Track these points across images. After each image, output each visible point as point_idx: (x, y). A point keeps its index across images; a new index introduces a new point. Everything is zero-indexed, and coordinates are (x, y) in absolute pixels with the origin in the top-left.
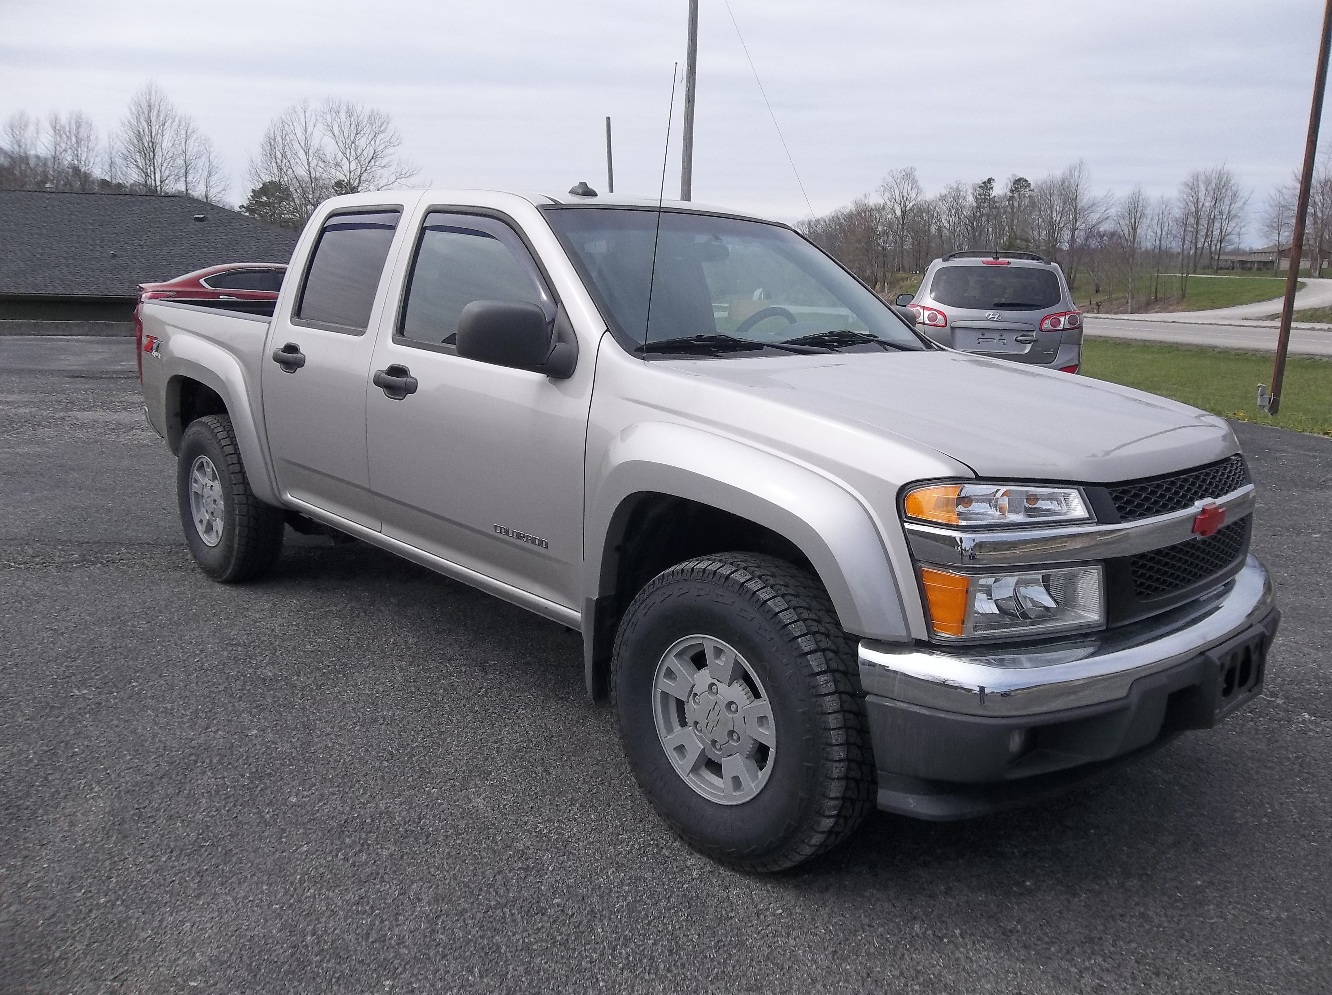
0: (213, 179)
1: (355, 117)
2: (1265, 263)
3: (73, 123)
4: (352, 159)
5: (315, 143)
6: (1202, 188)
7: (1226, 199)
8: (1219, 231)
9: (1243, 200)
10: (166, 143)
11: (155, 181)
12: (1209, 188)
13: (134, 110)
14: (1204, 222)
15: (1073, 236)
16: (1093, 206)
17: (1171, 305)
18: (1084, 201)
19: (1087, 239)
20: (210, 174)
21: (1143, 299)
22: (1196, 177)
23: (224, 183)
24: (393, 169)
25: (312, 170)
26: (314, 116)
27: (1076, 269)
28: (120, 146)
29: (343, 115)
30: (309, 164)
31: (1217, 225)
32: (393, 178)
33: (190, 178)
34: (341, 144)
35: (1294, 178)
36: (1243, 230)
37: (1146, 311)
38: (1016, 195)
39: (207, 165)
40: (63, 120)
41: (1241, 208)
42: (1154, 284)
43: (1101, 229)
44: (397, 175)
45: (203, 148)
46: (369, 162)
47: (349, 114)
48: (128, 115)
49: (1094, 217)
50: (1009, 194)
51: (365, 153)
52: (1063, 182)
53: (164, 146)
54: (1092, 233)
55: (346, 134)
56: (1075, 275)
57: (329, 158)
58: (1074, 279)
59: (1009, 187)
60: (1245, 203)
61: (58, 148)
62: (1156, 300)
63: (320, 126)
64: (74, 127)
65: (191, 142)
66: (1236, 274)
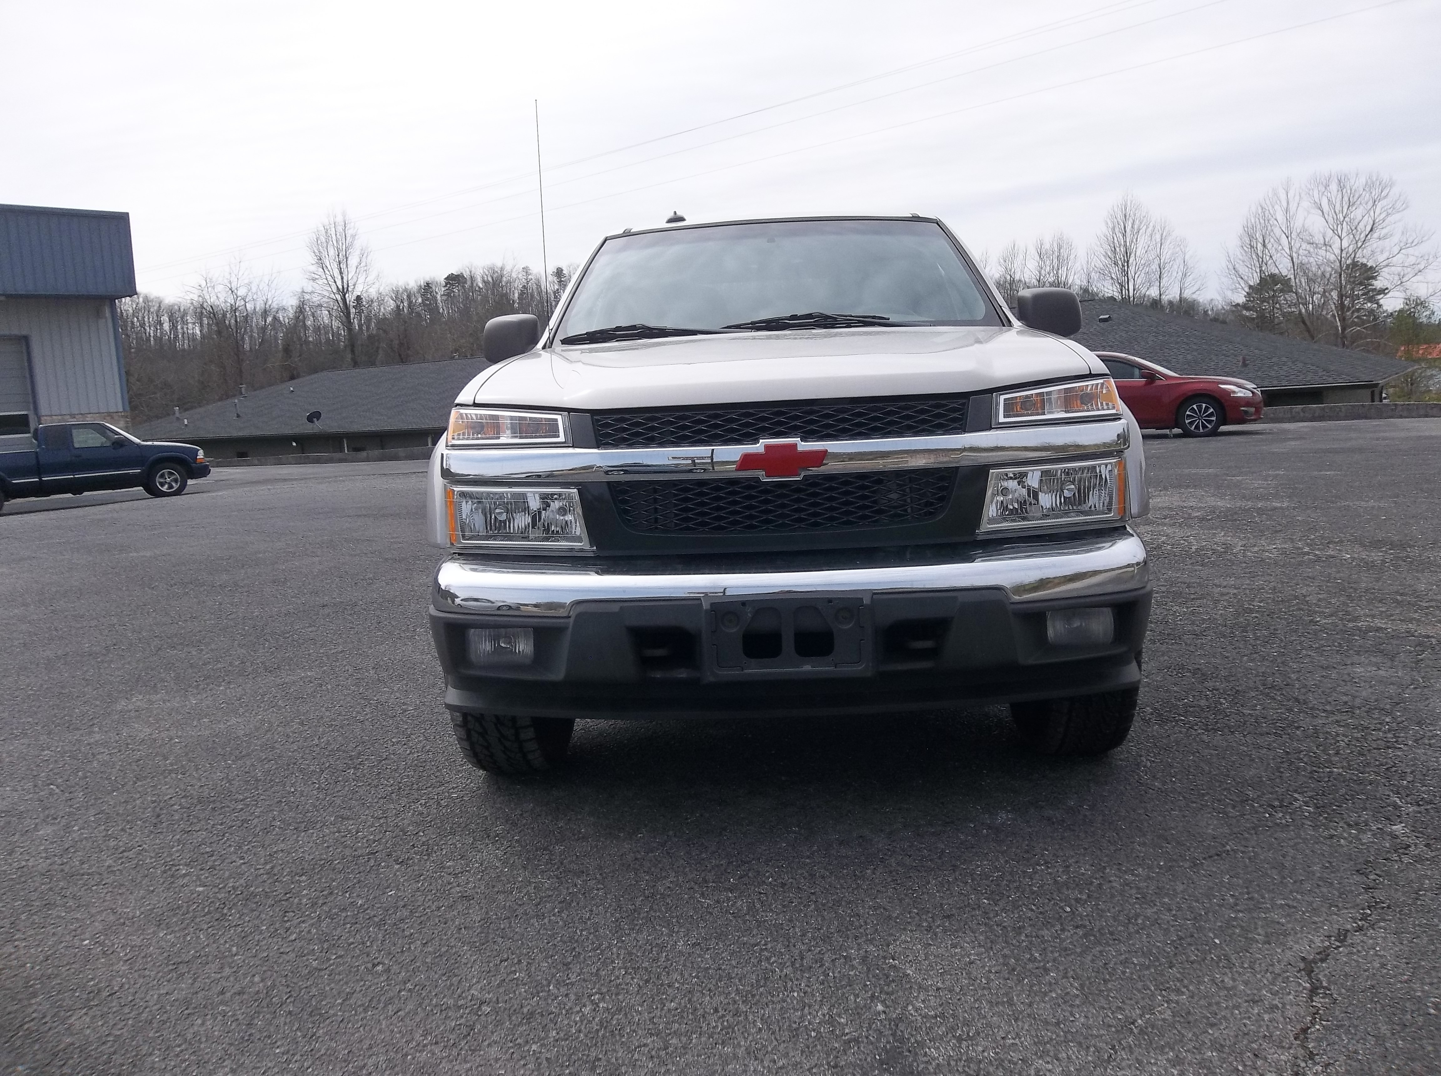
0: (1189, 280)
1: (1348, 187)
3: (1055, 245)
4: (1344, 234)
5: (1298, 224)
10: (1140, 249)
11: (1128, 290)
13: (1110, 223)
20: (1185, 275)
23: (1199, 283)
24: (1395, 239)
25: (1295, 256)
26: (1297, 195)
28: (1100, 261)
29: (1334, 187)
30: (1291, 249)
32: (1396, 250)
33: (1164, 282)
34: (1331, 220)
39: (1182, 267)
40: (1047, 246)
44: (1402, 244)
45: (1178, 249)
46: (1367, 236)
47: (1341, 187)
48: (1104, 229)
51: (1361, 226)
53: (1138, 254)
55: (1338, 208)
57: (1319, 239)
61: (1043, 272)
63: (1306, 204)
64: (1056, 249)
65: (1166, 246)
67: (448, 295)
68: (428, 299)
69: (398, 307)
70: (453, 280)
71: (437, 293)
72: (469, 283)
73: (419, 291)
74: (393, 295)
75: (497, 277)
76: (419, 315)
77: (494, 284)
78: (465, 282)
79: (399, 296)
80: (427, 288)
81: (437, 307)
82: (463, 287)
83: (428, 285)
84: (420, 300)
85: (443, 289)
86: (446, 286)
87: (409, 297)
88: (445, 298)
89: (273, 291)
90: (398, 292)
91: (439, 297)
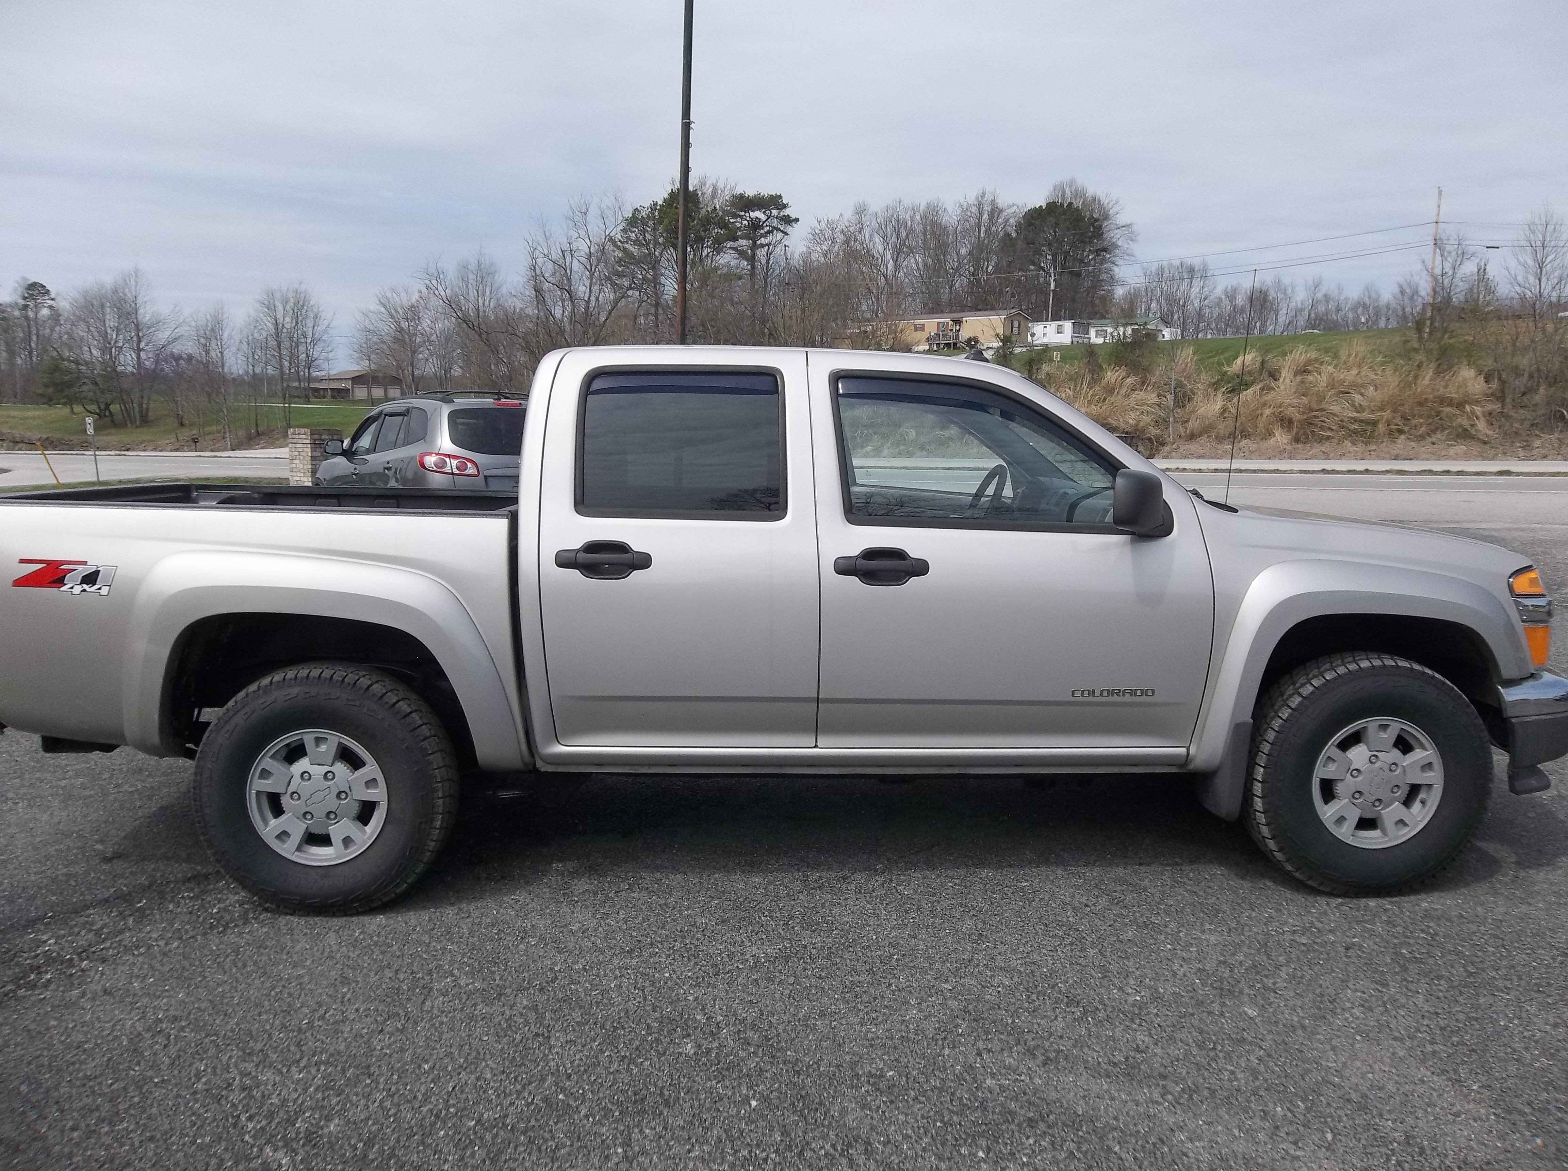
2: (339, 391)
6: (280, 308)
7: (308, 321)
8: (304, 355)
9: (326, 323)
12: (288, 307)
14: (286, 344)
15: (139, 357)
16: (157, 323)
17: (277, 439)
18: (146, 314)
19: (157, 362)
21: (242, 434)
22: (271, 294)
27: (149, 399)
31: (302, 348)
35: (378, 302)
36: (331, 355)
37: (249, 447)
38: (31, 304)
41: (325, 332)
42: (253, 416)
43: (175, 351)
49: (163, 336)
50: (22, 302)
52: (115, 291)
54: (162, 354)
56: (148, 404)
58: (148, 409)
59: (19, 293)
60: (328, 327)
62: (258, 434)
66: (326, 403)
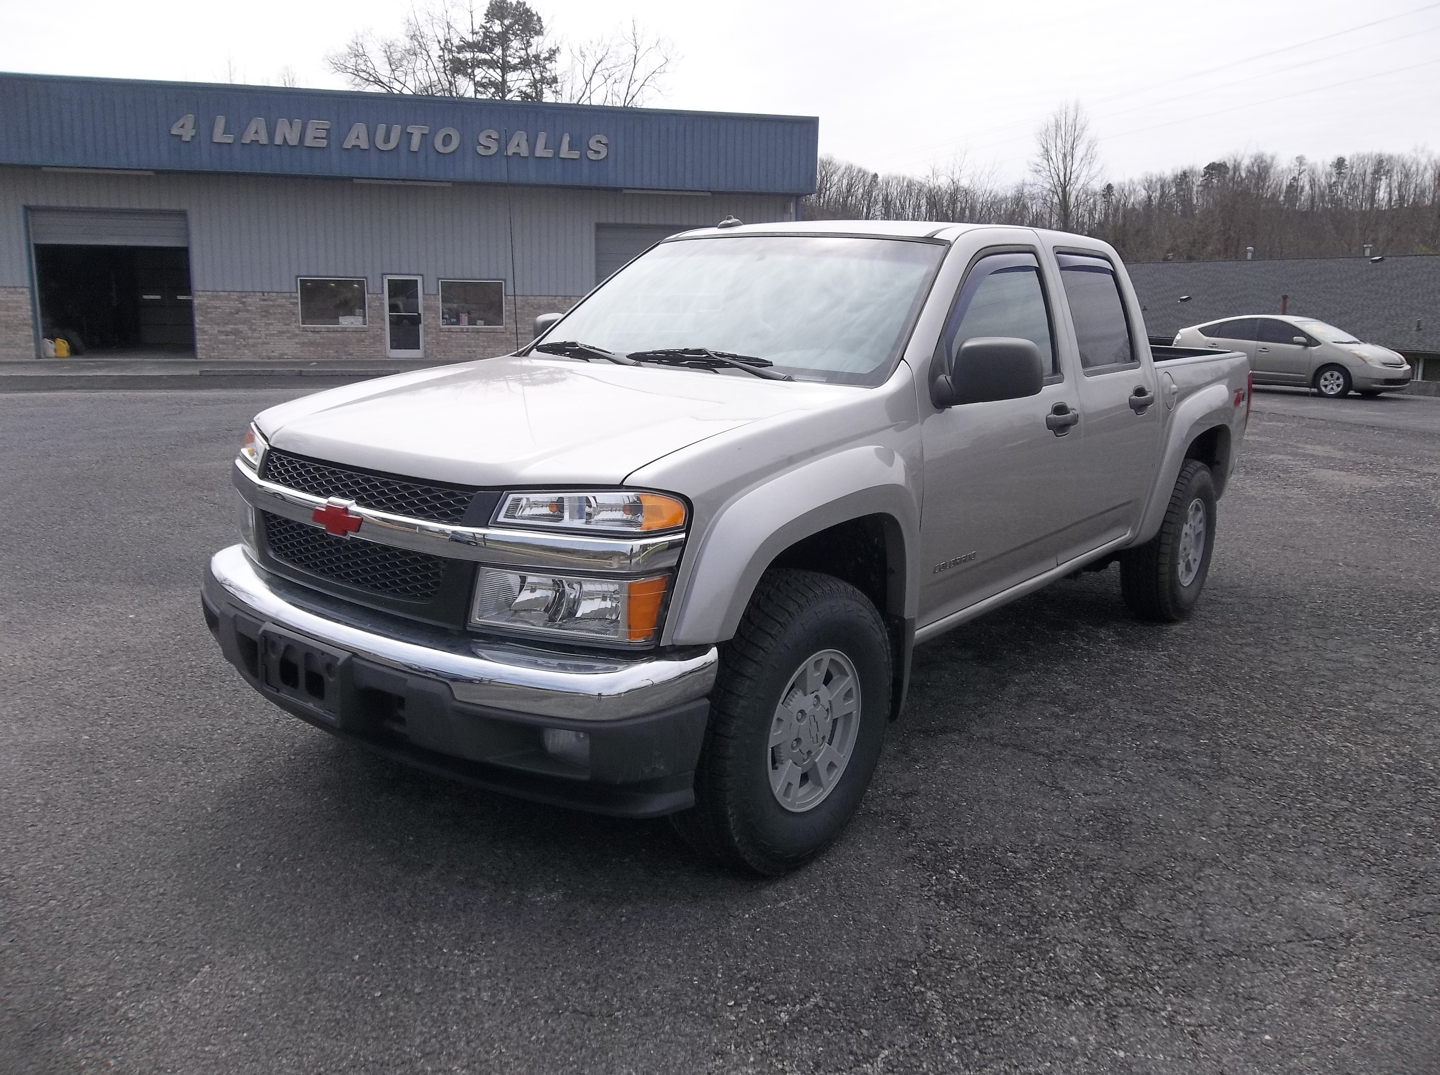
67: (1206, 186)
68: (1182, 190)
69: (1149, 197)
70: (1215, 169)
71: (1193, 183)
72: (1231, 173)
73: (1174, 180)
74: (1146, 184)
75: (1265, 167)
76: (1171, 205)
77: (1260, 174)
78: (1227, 172)
79: (1152, 186)
80: (1183, 179)
81: (1191, 199)
82: (1224, 178)
83: (1185, 174)
84: (1174, 190)
85: (1201, 179)
86: (1205, 175)
87: (1162, 186)
88: (1200, 189)
89: (993, 183)
90: (1151, 181)
91: (1195, 189)
